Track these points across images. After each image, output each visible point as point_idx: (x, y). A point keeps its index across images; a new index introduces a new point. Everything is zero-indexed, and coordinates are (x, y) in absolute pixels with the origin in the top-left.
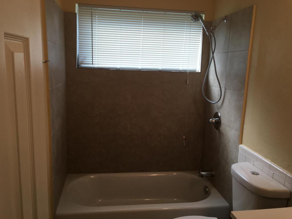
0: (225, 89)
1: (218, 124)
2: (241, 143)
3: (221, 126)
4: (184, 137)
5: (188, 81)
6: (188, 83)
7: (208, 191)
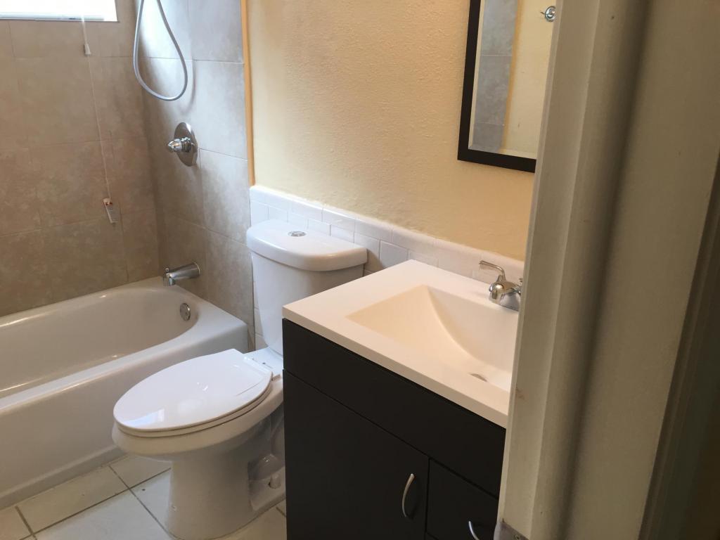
0: (194, 60)
1: (190, 151)
2: (254, 183)
3: (197, 155)
4: (105, 201)
5: (87, 47)
6: (89, 52)
7: (190, 312)
